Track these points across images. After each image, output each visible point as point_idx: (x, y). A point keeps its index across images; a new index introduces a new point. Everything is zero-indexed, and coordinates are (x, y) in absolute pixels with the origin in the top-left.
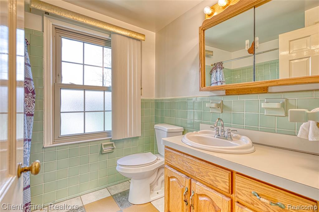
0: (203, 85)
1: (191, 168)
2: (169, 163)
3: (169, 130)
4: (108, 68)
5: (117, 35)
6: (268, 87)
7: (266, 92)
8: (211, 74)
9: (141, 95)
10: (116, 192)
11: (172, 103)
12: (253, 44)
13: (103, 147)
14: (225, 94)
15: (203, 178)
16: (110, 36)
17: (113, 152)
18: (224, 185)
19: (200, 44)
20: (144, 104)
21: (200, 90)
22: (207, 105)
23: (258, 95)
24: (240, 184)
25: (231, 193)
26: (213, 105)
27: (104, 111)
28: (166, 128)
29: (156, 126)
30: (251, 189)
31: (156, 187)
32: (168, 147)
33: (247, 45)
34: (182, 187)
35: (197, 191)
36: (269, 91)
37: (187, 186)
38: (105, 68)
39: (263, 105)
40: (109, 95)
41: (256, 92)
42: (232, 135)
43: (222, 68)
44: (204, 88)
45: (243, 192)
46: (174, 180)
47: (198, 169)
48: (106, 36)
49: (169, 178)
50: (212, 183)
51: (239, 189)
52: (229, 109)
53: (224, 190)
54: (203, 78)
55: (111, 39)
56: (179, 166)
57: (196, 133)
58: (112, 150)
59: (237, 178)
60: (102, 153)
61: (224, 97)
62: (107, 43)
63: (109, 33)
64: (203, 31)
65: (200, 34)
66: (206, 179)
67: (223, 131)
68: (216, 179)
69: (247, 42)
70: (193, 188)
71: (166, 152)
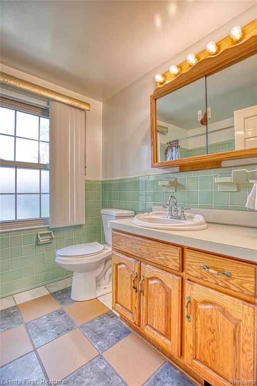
0: (155, 161)
1: (140, 249)
2: (117, 248)
3: (117, 214)
4: (45, 142)
5: (57, 103)
6: (221, 161)
7: (219, 166)
8: (166, 154)
9: (85, 175)
10: (56, 290)
11: (122, 184)
12: (205, 114)
13: (39, 236)
14: (179, 171)
15: (153, 259)
16: (48, 104)
17: (51, 243)
18: (174, 264)
19: (151, 114)
20: (89, 185)
21: (153, 167)
22: (160, 183)
23: (212, 170)
24: (190, 260)
25: (181, 270)
26: (166, 183)
27: (40, 194)
28: (115, 212)
29: (103, 211)
30: (201, 263)
31: (103, 282)
32: (115, 230)
33: (200, 115)
34: (131, 273)
35: (147, 275)
36: (223, 165)
37: (137, 271)
38: (42, 141)
39: (216, 180)
40: (46, 174)
41: (210, 167)
42: (186, 215)
43: (178, 147)
44: (156, 164)
45: (193, 267)
46: (123, 266)
47: (148, 250)
48: (43, 104)
49: (117, 265)
50: (162, 263)
51: (189, 265)
52: (183, 187)
53: (175, 268)
54: (155, 153)
55: (49, 107)
56: (128, 249)
57: (147, 215)
58: (51, 240)
59: (188, 253)
60: (38, 244)
61: (178, 174)
62: (44, 112)
63: (47, 100)
64: (154, 100)
65: (151, 103)
66: (157, 260)
67: (176, 210)
68: (166, 258)
69: (200, 112)
70: (143, 272)
71: (113, 236)
